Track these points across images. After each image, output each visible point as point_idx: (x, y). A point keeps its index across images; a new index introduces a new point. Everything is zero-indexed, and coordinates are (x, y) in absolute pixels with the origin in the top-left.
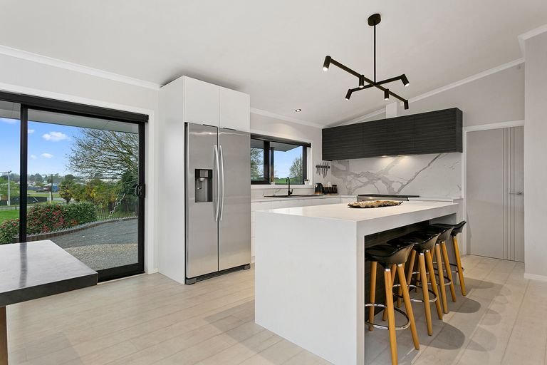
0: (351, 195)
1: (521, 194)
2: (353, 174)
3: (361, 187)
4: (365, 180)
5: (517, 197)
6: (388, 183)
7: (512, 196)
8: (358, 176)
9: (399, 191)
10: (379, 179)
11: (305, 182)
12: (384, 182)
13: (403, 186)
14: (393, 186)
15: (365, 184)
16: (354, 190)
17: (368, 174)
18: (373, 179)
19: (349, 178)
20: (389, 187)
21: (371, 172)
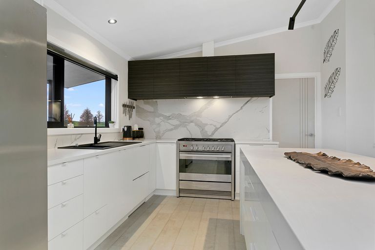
0: (160, 139)
1: (312, 135)
2: (162, 115)
3: (171, 130)
4: (175, 122)
5: (310, 138)
6: (201, 126)
7: (306, 137)
8: (168, 118)
9: (213, 134)
10: (192, 122)
11: (110, 125)
12: (197, 125)
13: (217, 129)
14: (207, 128)
15: (176, 127)
16: (164, 134)
17: (179, 116)
18: (185, 122)
19: (157, 120)
20: (202, 130)
21: (183, 114)
